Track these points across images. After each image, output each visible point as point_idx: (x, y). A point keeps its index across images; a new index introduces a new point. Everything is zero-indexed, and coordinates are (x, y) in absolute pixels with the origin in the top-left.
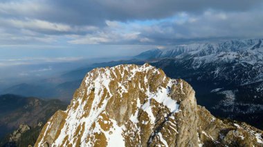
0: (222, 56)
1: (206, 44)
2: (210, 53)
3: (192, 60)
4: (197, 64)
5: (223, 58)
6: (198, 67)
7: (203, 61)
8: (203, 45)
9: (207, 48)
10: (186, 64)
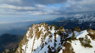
0: (92, 19)
1: (83, 14)
2: (85, 18)
3: (78, 20)
4: (81, 22)
5: (92, 20)
6: (81, 23)
7: (83, 21)
8: (82, 15)
9: (84, 16)
10: (76, 22)
